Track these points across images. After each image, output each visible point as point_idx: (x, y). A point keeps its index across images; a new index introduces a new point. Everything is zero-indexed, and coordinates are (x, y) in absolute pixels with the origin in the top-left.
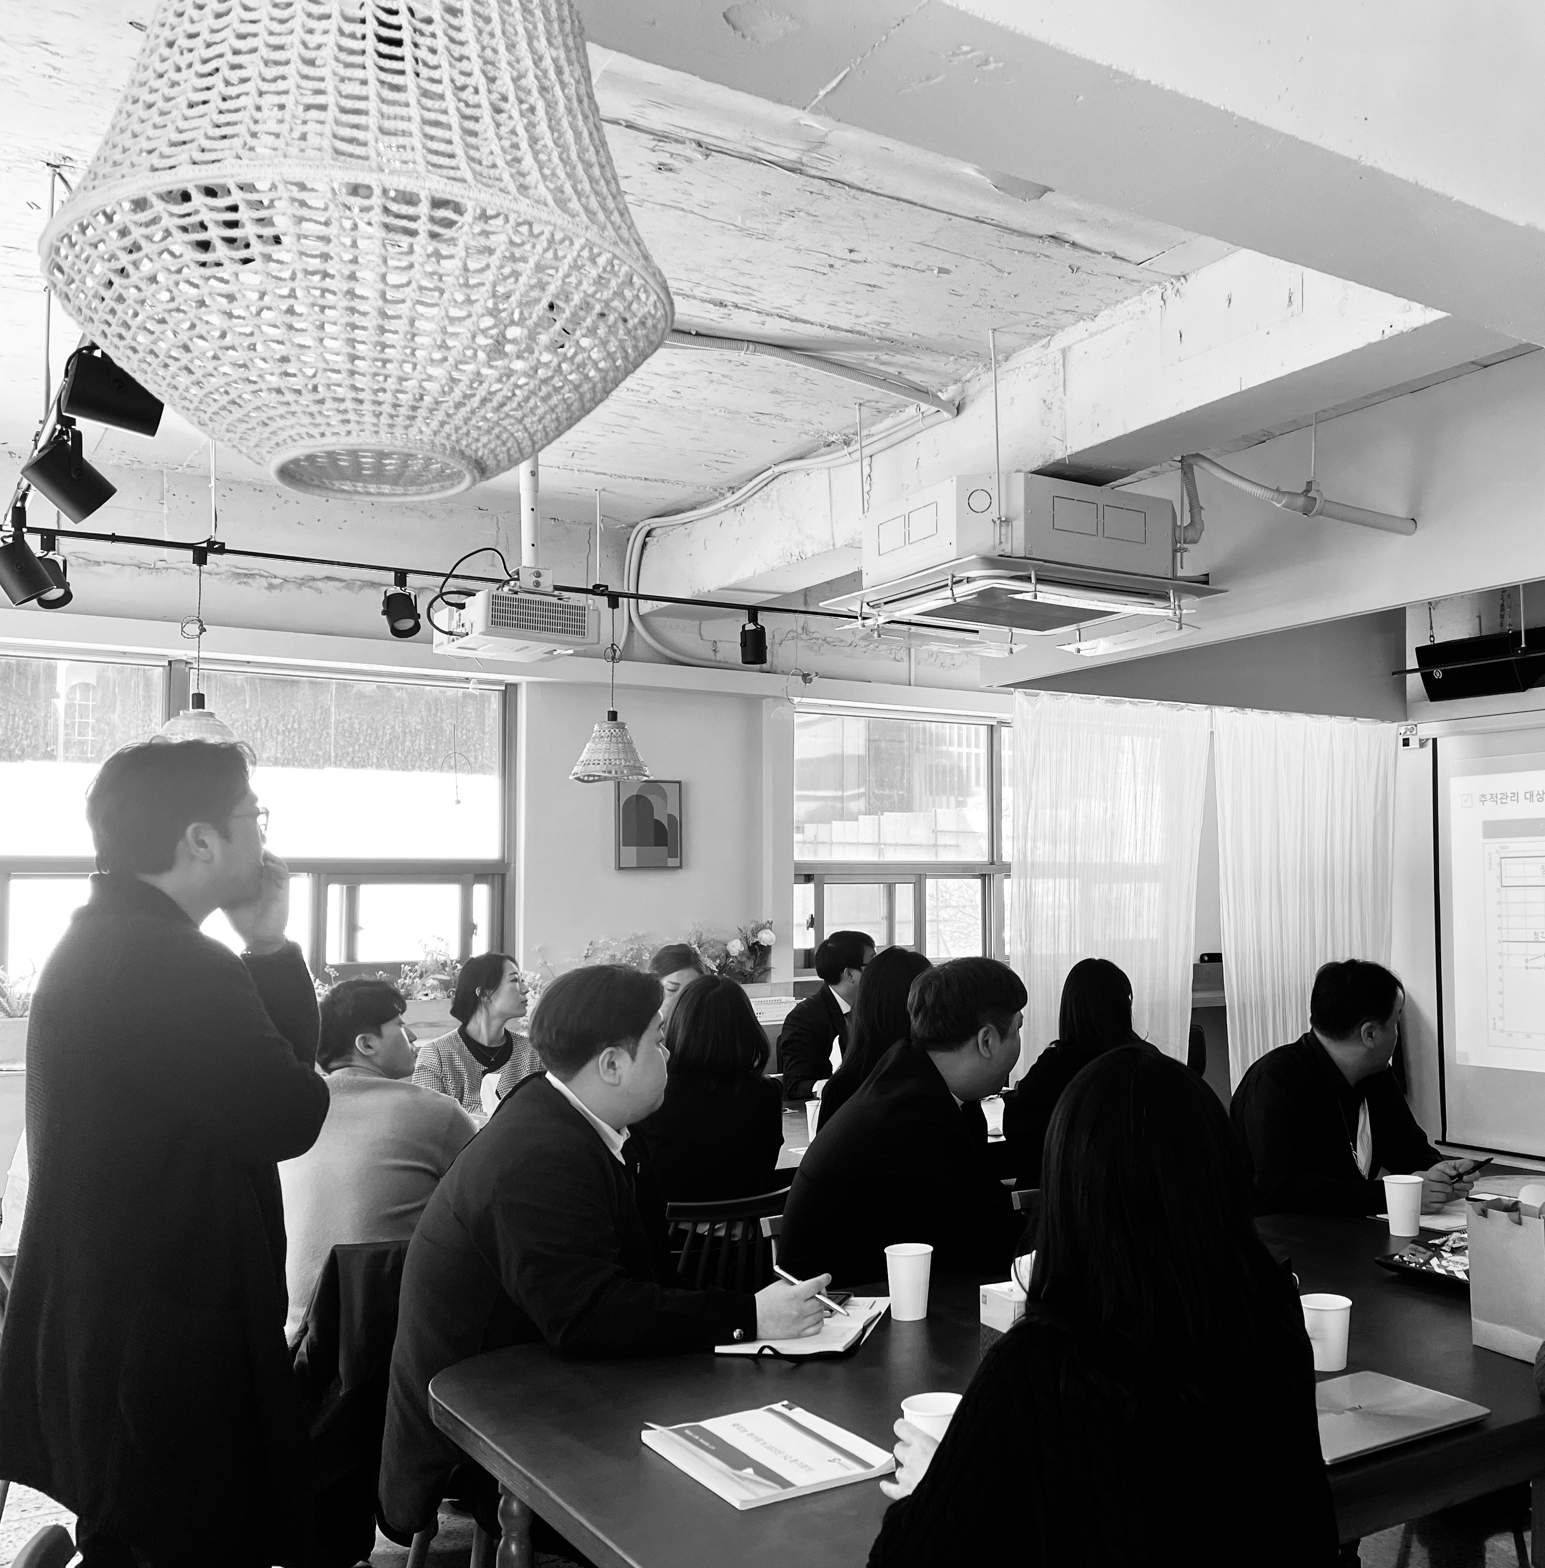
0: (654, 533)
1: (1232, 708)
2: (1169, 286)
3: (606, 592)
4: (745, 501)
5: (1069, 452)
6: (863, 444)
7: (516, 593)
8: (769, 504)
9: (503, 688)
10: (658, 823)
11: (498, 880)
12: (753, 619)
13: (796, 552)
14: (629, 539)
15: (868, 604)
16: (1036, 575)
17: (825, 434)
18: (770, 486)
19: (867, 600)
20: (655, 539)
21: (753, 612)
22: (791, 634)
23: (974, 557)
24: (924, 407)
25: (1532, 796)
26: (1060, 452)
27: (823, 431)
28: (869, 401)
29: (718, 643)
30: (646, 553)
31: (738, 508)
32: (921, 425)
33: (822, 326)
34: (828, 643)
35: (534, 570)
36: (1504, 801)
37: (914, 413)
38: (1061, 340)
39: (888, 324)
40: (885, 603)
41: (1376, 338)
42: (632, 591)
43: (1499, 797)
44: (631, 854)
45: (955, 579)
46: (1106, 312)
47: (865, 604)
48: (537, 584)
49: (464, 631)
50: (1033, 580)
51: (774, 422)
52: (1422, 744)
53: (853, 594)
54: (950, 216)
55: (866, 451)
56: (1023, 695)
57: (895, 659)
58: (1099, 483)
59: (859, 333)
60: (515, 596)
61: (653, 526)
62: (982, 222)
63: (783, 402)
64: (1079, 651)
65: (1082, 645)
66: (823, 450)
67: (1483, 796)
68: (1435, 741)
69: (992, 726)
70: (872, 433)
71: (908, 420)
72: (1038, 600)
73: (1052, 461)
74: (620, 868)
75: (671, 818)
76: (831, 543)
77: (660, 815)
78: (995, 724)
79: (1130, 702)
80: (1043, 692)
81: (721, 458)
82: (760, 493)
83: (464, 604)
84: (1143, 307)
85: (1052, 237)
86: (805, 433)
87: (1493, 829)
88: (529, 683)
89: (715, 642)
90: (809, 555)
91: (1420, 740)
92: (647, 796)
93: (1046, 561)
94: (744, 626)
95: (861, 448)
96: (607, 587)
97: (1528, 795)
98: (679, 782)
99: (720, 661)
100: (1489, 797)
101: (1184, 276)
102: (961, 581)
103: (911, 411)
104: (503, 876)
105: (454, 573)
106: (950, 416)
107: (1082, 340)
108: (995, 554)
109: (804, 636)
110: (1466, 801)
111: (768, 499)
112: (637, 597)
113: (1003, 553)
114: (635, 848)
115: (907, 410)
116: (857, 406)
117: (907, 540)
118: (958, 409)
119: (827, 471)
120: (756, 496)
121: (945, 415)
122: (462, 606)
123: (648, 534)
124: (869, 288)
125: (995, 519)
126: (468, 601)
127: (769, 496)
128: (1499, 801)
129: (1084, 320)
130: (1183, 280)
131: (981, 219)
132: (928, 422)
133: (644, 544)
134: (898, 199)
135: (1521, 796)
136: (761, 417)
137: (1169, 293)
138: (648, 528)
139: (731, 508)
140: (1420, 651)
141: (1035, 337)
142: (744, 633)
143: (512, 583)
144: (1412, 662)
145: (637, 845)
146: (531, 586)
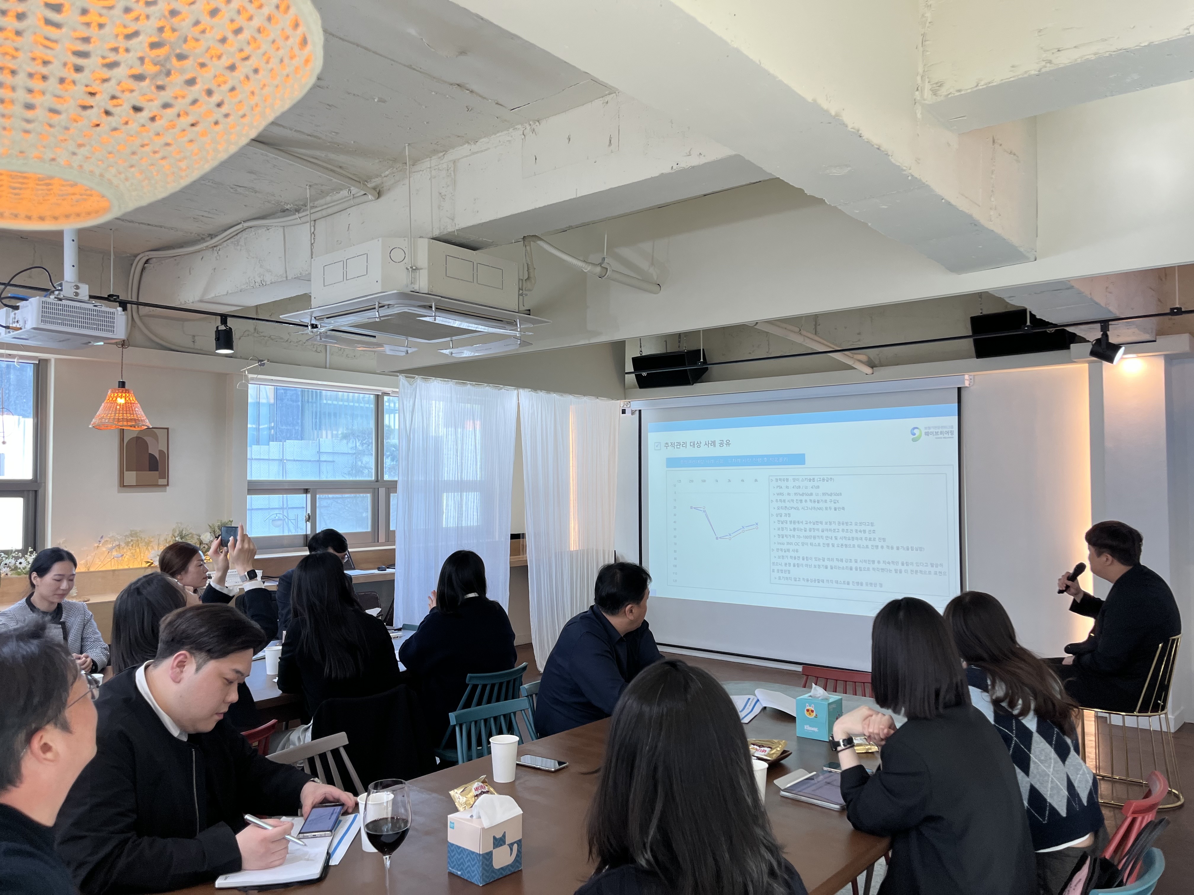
0: (150, 261)
1: (530, 390)
2: (528, 127)
3: (118, 300)
4: (220, 245)
5: (457, 228)
6: (311, 212)
7: (60, 300)
8: (239, 248)
9: (37, 362)
10: (152, 457)
11: (31, 495)
12: (224, 321)
13: (258, 280)
14: (132, 264)
15: (315, 318)
16: (435, 305)
17: (283, 203)
18: (239, 235)
19: (314, 315)
20: (152, 265)
21: (224, 318)
22: (246, 333)
23: (395, 291)
24: (354, 190)
25: (694, 444)
26: (449, 228)
27: (282, 202)
28: (316, 184)
29: (196, 338)
30: (144, 274)
31: (215, 248)
32: (352, 202)
33: (291, 130)
34: (272, 339)
35: (74, 284)
36: (678, 447)
37: (347, 194)
38: (453, 155)
39: (337, 133)
40: (327, 318)
41: (667, 170)
42: (134, 299)
43: (676, 444)
44: (131, 477)
45: (380, 305)
46: (484, 140)
47: (313, 318)
48: (77, 294)
49: (18, 326)
50: (434, 309)
51: (247, 193)
52: (633, 413)
53: (305, 311)
54: (393, 62)
55: (314, 217)
56: (404, 378)
57: (316, 351)
58: (474, 249)
59: (315, 137)
60: (60, 302)
61: (150, 257)
62: (414, 69)
63: (255, 179)
64: (452, 353)
65: (454, 351)
66: (279, 214)
67: (667, 443)
68: (640, 411)
69: (378, 395)
70: (315, 205)
71: (342, 199)
72: (437, 322)
73: (445, 232)
74: (124, 486)
75: (161, 452)
76: (285, 275)
77: (153, 450)
78: (380, 394)
79: (471, 384)
80: (417, 376)
81: (205, 214)
82: (232, 240)
83: (18, 306)
84: (510, 138)
85: (458, 85)
86: (269, 202)
87: (672, 463)
88: (56, 359)
89: (194, 336)
90: (268, 283)
91: (632, 411)
92: (145, 438)
93: (441, 297)
94: (217, 327)
95: (311, 214)
96: (118, 296)
97: (692, 444)
98: (168, 429)
99: (197, 349)
100: (670, 444)
101: (538, 121)
102: (383, 306)
103: (345, 193)
104: (36, 492)
105: (11, 283)
106: (373, 198)
107: (467, 156)
108: (407, 290)
109: (256, 335)
110: (657, 446)
111: (238, 244)
112: (138, 304)
113: (413, 290)
114: (135, 472)
115: (342, 192)
116: (308, 187)
117: (345, 277)
118: (378, 194)
119: (281, 230)
120: (229, 241)
121: (370, 197)
122: (16, 308)
123: (147, 262)
124: (328, 107)
125: (409, 268)
126: (21, 304)
127: (238, 241)
128: (676, 447)
129: (469, 143)
130: (537, 123)
131: (414, 67)
132: (357, 201)
133: (143, 269)
134: (358, 45)
135: (688, 444)
136: (239, 189)
137: (528, 130)
138: (147, 258)
139: (210, 248)
140: (635, 360)
141: (435, 152)
142: (218, 332)
143: (57, 293)
144: (629, 367)
145: (136, 471)
146: (72, 296)
